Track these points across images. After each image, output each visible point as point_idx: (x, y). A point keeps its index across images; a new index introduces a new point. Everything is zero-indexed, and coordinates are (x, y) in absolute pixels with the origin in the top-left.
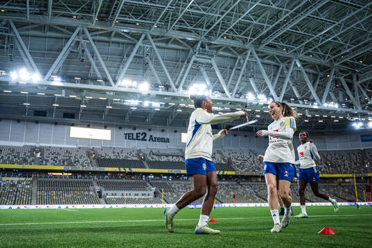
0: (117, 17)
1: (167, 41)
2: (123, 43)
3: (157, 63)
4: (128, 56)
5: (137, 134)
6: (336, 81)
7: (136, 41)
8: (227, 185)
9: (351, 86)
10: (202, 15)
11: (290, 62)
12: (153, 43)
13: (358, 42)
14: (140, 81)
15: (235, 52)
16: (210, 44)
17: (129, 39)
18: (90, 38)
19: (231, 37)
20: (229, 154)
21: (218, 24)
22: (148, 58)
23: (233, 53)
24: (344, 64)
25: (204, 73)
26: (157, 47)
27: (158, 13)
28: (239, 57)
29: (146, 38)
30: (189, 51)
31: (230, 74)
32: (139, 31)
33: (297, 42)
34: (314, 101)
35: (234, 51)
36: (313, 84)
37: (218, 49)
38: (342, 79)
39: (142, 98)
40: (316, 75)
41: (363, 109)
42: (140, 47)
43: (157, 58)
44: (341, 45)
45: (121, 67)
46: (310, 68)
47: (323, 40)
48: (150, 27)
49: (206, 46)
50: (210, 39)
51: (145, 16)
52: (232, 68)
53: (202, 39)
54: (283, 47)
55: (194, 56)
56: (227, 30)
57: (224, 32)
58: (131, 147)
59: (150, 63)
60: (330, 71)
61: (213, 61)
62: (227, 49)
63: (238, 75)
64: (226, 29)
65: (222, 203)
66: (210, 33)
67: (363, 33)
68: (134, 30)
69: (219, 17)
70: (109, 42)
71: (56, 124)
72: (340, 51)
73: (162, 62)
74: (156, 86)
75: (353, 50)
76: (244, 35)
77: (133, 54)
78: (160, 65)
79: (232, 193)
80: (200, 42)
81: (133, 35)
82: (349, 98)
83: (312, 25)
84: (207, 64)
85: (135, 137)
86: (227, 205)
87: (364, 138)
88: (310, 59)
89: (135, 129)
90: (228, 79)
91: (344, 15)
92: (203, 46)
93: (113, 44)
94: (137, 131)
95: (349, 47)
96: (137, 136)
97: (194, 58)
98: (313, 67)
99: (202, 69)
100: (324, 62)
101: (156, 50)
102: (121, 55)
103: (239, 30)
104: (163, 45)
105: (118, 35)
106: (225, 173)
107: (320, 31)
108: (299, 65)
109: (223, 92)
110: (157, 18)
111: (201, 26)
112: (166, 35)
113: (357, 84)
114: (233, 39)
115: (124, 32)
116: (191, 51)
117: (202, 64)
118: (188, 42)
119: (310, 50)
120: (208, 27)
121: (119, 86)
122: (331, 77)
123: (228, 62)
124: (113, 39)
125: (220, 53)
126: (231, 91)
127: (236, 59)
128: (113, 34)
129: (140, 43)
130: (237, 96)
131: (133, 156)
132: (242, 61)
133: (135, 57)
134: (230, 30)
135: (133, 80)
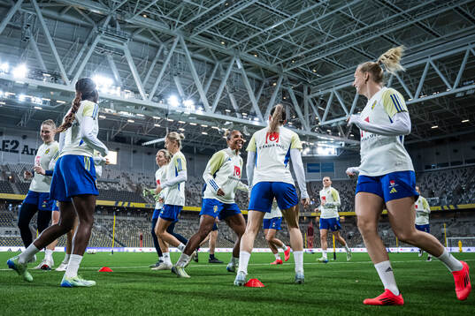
1: (60, 10)
3: (42, 40)
5: (4, 142)
6: (284, 93)
7: (13, 3)
8: (133, 222)
9: (300, 100)
11: (229, 61)
12: (37, 9)
13: (313, 45)
14: (14, 63)
15: (157, 39)
16: (123, 23)
19: (153, 17)
22: (29, 30)
23: (154, 40)
24: (295, 71)
25: (112, 63)
26: (44, 16)
28: (162, 46)
30: (92, 28)
31: (148, 68)
33: (240, 35)
34: (255, 115)
35: (155, 36)
36: (256, 93)
37: (134, 31)
38: (290, 90)
39: (16, 88)
40: (260, 82)
41: (313, 130)
42: (18, 11)
43: (42, 33)
44: (293, 47)
46: (253, 71)
47: (271, 38)
49: (118, 25)
50: (123, 15)
52: (151, 60)
53: (112, 14)
54: (221, 39)
55: (99, 37)
56: (148, 6)
57: (143, 7)
59: (32, 38)
60: (277, 79)
61: (125, 47)
62: (146, 33)
63: (159, 71)
64: (147, 4)
65: (124, 246)
66: (124, 7)
67: (319, 35)
72: (290, 54)
73: (50, 39)
74: (38, 74)
75: (306, 55)
76: (171, 16)
77: (6, 21)
78: (46, 42)
79: (139, 234)
80: (109, 18)
82: (297, 116)
83: (260, 15)
84: (117, 50)
86: (131, 250)
87: (311, 168)
88: (254, 59)
89: (1, 134)
90: (146, 74)
91: (299, 8)
92: (112, 23)
94: (4, 138)
95: (302, 51)
96: (4, 146)
97: (98, 39)
98: (257, 71)
99: (110, 56)
100: (272, 66)
101: (42, 19)
103: (165, 9)
104: (54, 14)
106: (132, 205)
107: (269, 25)
108: (240, 66)
109: (137, 92)
113: (307, 98)
114: (156, 19)
116: (95, 28)
117: (110, 49)
118: (92, 16)
119: (255, 48)
122: (278, 86)
123: (146, 50)
125: (137, 36)
126: (147, 91)
127: (158, 47)
129: (17, 7)
130: (156, 99)
132: (165, 52)
133: (8, 26)
134: (154, 6)
135: (4, 60)
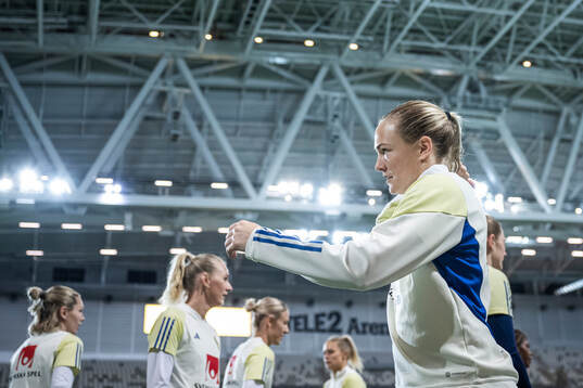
0: (257, 30)
1: (384, 80)
2: (274, 91)
4: (288, 120)
5: (317, 316)
7: (306, 82)
10: (467, 14)
12: (348, 87)
14: (319, 182)
15: (555, 99)
16: (490, 83)
17: (289, 81)
18: (193, 83)
19: (540, 63)
20: (560, 358)
21: (508, 34)
22: (337, 124)
23: (550, 101)
25: (482, 154)
26: (360, 95)
27: (358, 15)
28: (566, 110)
29: (330, 76)
31: (546, 152)
32: (315, 59)
35: (551, 96)
37: (511, 92)
39: (327, 223)
42: (317, 98)
43: (359, 123)
45: (271, 147)
48: (340, 48)
49: (482, 88)
50: (489, 70)
51: (327, 23)
52: (549, 138)
53: (471, 71)
56: (531, 47)
57: (522, 50)
58: (302, 352)
59: (344, 136)
61: (501, 124)
62: (533, 92)
63: (567, 155)
64: (527, 44)
66: (489, 56)
68: (299, 58)
69: (508, 18)
70: (238, 90)
71: (109, 299)
74: (359, 193)
76: (575, 55)
77: (302, 115)
80: (466, 79)
81: (297, 70)
84: (488, 131)
85: (311, 324)
89: (310, 303)
90: (543, 165)
92: (473, 88)
93: (252, 95)
94: (317, 309)
96: (318, 323)
99: (476, 145)
101: (358, 104)
102: (271, 118)
103: (561, 45)
104: (374, 89)
105: (262, 71)
109: (531, 199)
110: (356, 26)
111: (466, 39)
112: (382, 64)
114: (547, 65)
115: (275, 64)
117: (475, 131)
118: (436, 80)
120: (484, 42)
121: (269, 198)
123: (537, 124)
124: (251, 82)
125: (518, 101)
126: (551, 195)
127: (557, 114)
128: (249, 70)
129: (315, 89)
130: (569, 207)
131: (309, 375)
132: (573, 121)
133: (307, 122)
134: (540, 45)
135: (303, 180)
